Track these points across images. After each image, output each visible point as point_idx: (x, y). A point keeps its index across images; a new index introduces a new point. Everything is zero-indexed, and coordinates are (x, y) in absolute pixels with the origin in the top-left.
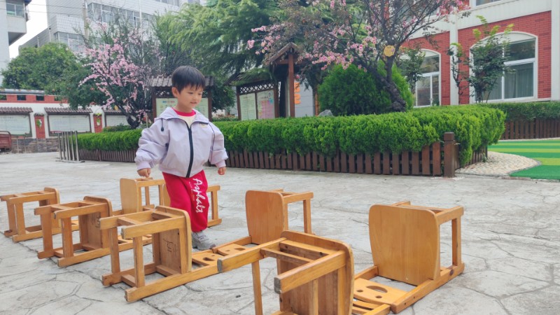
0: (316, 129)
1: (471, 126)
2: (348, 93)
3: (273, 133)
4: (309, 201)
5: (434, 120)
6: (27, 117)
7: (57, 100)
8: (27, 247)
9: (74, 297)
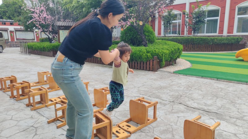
1: (164, 54)
2: (130, 35)
4: (88, 84)
5: (151, 52)
6: (7, 32)
7: (19, 25)
8: (7, 94)
9: (19, 109)
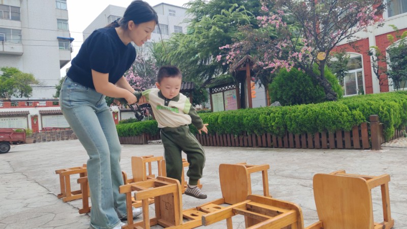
0: (268, 117)
1: (392, 110)
3: (237, 121)
4: (267, 171)
5: (361, 106)
8: (72, 205)
